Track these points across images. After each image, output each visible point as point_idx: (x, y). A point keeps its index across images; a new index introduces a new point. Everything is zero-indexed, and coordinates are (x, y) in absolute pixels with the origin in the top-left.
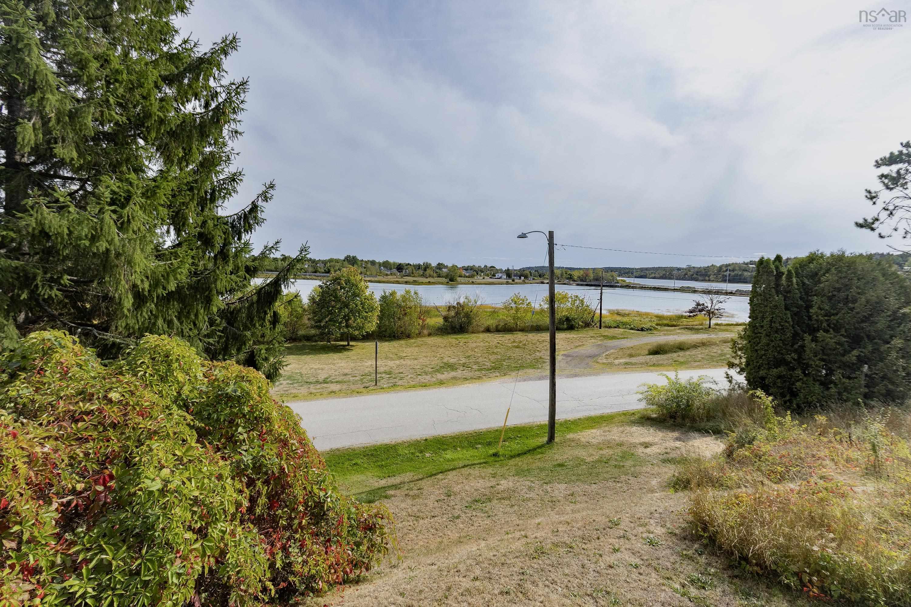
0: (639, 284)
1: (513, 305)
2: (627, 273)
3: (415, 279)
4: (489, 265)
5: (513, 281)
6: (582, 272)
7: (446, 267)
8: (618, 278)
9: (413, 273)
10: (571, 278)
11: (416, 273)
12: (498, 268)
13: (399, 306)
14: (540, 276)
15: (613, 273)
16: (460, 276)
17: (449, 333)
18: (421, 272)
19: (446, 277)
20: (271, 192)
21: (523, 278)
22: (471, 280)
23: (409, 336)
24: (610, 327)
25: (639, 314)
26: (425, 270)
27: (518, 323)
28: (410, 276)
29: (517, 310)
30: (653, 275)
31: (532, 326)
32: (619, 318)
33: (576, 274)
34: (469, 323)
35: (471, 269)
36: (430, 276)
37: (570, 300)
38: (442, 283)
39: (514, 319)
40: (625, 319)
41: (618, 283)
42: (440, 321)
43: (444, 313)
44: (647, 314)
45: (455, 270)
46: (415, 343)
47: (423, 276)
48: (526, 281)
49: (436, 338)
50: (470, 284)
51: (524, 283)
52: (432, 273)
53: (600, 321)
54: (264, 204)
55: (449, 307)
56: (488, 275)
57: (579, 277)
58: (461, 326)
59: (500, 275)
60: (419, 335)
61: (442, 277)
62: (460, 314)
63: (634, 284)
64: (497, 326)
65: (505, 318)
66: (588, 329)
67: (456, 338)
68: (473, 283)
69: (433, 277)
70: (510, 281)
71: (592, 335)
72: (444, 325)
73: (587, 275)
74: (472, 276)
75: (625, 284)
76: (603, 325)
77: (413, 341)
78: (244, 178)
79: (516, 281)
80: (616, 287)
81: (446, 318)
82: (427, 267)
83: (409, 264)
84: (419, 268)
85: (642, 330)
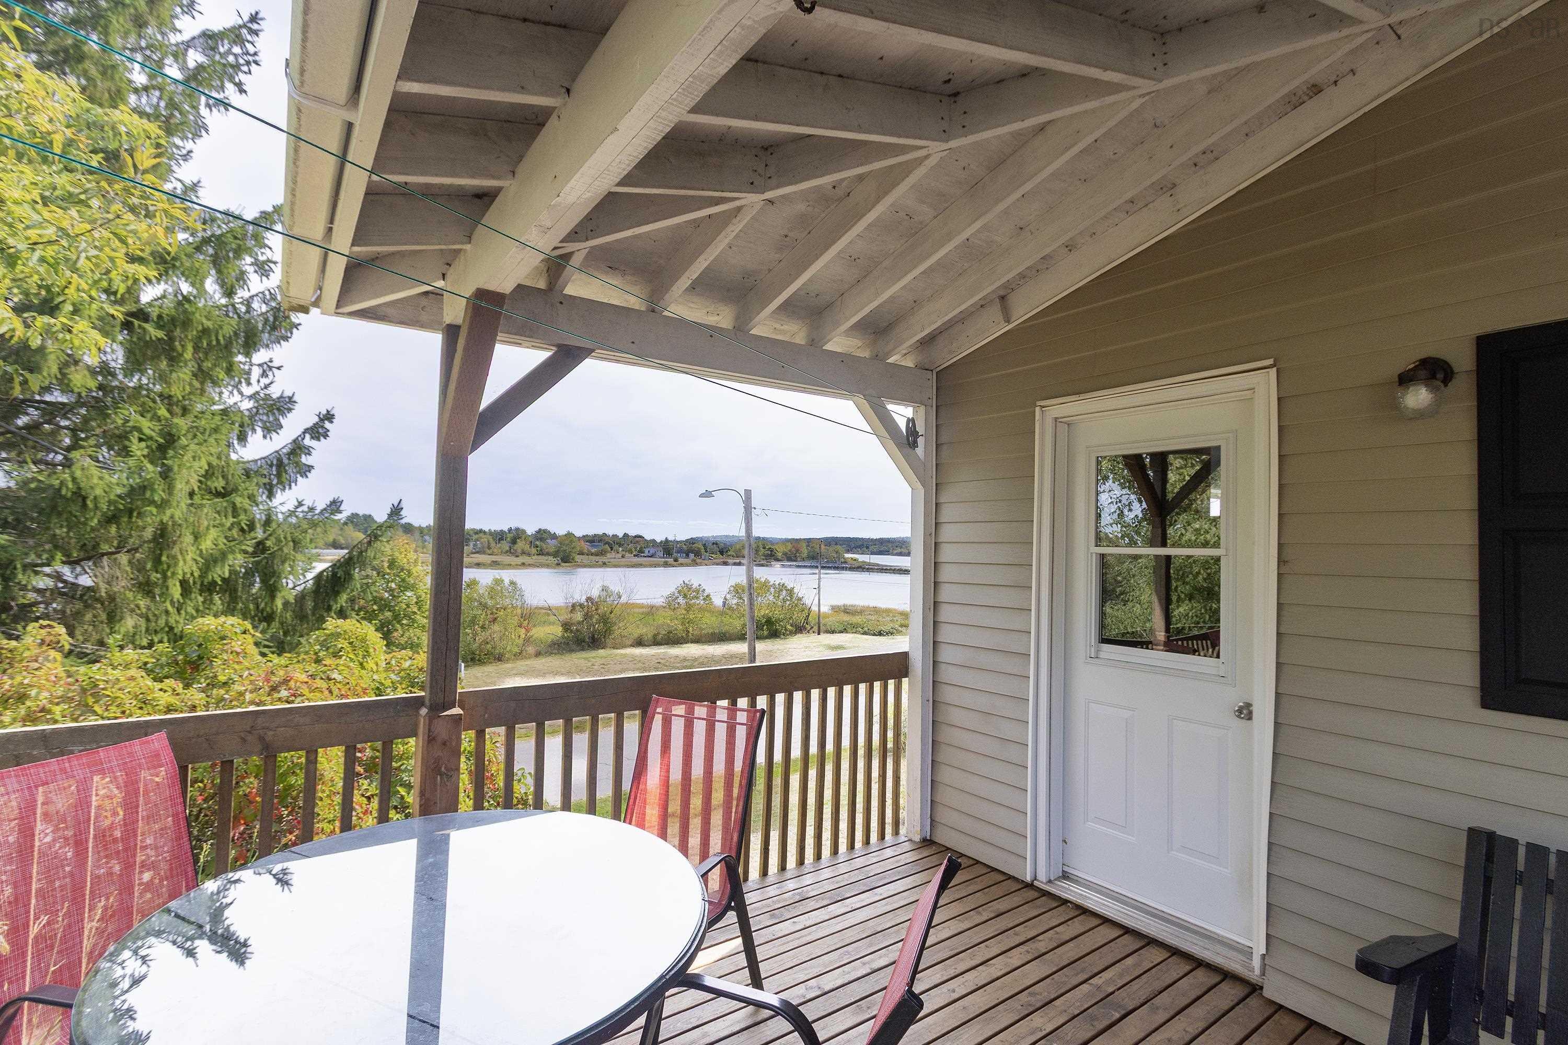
0: (878, 565)
1: (681, 600)
2: (860, 547)
3: (494, 558)
4: (632, 533)
5: (676, 560)
6: (789, 546)
7: (554, 537)
8: (847, 555)
9: (489, 548)
10: (771, 555)
11: (496, 548)
12: (648, 537)
13: (484, 606)
14: (722, 553)
15: (839, 547)
16: (581, 553)
17: (572, 651)
18: (505, 546)
19: (555, 555)
20: (327, 425)
21: (692, 556)
22: (601, 559)
23: (499, 658)
24: (833, 632)
25: (876, 611)
26: (514, 541)
27: (691, 629)
28: (484, 553)
29: (689, 608)
30: (899, 550)
31: (713, 634)
32: (846, 618)
33: (780, 550)
34: (608, 632)
35: (600, 541)
36: (523, 553)
37: (772, 590)
38: (548, 566)
39: (683, 624)
40: (856, 619)
41: (845, 562)
42: (556, 631)
43: (564, 617)
44: (888, 611)
45: (571, 541)
46: (513, 669)
47: (510, 552)
48: (698, 561)
49: (549, 659)
50: (600, 566)
51: (695, 564)
52: (527, 548)
53: (819, 623)
54: (313, 443)
55: (574, 606)
56: (630, 552)
57: (785, 554)
58: (593, 637)
59: (652, 551)
60: (519, 655)
61: (548, 554)
62: (591, 617)
63: (869, 564)
64: (655, 636)
65: (666, 621)
66: (800, 635)
67: (585, 659)
68: (604, 565)
69: (529, 555)
70: (671, 560)
71: (807, 645)
72: (563, 637)
73: (797, 551)
74: (602, 553)
75: (857, 565)
76: (822, 628)
77: (509, 665)
78: (297, 407)
79: (681, 560)
80: (843, 569)
81: (566, 626)
82: (516, 535)
83: (481, 531)
84: (501, 539)
85: (880, 634)
